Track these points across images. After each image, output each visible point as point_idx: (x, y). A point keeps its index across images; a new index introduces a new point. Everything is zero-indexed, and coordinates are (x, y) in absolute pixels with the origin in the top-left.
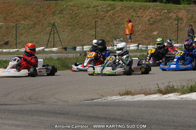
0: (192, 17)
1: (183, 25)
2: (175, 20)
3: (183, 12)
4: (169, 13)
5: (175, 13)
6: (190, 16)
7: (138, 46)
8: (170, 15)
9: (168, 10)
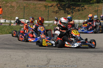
0: (20, 6)
1: (15, 10)
2: (10, 7)
3: (15, 3)
4: (6, 3)
5: (10, 4)
6: (18, 5)
7: (5, 21)
8: (7, 5)
9: (6, 2)
